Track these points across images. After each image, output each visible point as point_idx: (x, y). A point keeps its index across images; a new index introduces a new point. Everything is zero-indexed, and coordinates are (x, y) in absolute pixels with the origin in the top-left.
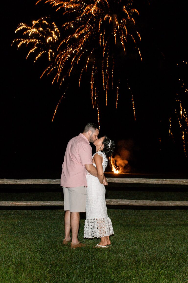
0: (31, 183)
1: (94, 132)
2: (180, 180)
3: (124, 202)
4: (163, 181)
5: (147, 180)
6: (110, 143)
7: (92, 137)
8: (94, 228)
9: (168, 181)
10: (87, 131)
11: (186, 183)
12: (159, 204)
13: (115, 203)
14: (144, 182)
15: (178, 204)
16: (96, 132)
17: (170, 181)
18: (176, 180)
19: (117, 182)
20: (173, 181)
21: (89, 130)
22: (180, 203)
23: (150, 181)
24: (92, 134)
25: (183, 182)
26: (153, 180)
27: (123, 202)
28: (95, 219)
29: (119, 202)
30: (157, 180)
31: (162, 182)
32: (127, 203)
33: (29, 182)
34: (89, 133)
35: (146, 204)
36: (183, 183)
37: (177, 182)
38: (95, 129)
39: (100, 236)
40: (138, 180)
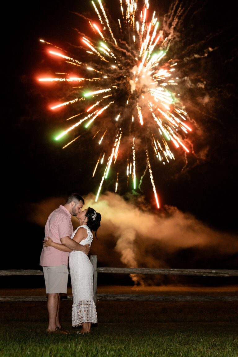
0: (12, 274)
1: (77, 204)
2: (191, 270)
3: (123, 297)
4: (170, 271)
5: (151, 270)
6: (94, 215)
7: (75, 209)
8: (80, 311)
9: (176, 271)
10: (70, 202)
11: (197, 273)
12: (165, 299)
13: (112, 298)
14: (147, 272)
15: (188, 299)
16: (80, 203)
17: (179, 271)
18: (185, 270)
19: (114, 273)
20: (183, 271)
21: (72, 201)
22: (191, 298)
23: (155, 271)
24: (75, 205)
25: (194, 272)
26: (158, 270)
27: (121, 297)
28: (81, 301)
29: (116, 297)
30: (163, 270)
31: (168, 272)
32: (127, 298)
33: (10, 272)
34: (72, 204)
35: (149, 299)
36: (195, 274)
37: (187, 272)
38: (79, 201)
39: (87, 321)
40: (139, 270)
